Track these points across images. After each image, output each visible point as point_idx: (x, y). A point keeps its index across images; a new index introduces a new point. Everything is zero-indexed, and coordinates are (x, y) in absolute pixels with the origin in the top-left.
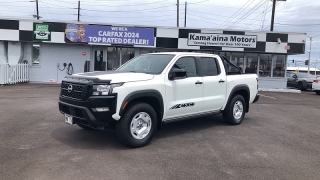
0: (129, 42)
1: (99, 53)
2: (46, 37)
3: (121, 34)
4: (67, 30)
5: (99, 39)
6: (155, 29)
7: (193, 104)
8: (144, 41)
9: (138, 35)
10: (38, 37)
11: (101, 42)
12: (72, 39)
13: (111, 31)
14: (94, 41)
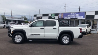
0: (76, 17)
1: (68, 21)
2: (54, 18)
3: (73, 15)
4: (59, 15)
5: (67, 17)
6: (85, 12)
7: (39, 35)
8: (81, 17)
9: (79, 15)
10: (52, 18)
11: (68, 18)
12: (60, 18)
13: (70, 14)
14: (66, 18)
